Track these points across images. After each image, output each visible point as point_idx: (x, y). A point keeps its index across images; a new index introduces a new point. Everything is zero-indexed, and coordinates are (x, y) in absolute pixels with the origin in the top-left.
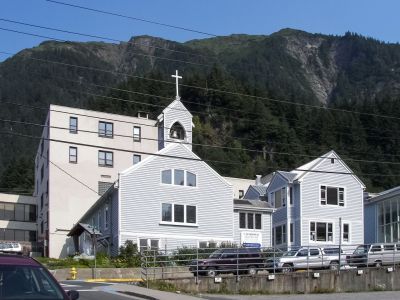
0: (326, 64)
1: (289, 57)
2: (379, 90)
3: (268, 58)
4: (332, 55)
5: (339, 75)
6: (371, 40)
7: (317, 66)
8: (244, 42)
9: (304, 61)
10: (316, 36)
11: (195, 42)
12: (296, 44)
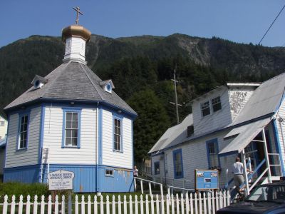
0: (203, 53)
1: (181, 48)
2: (236, 68)
3: (169, 48)
4: (206, 48)
5: (211, 59)
6: (227, 41)
7: (197, 54)
8: (152, 40)
9: (190, 51)
10: (195, 38)
11: (122, 38)
12: (184, 42)
